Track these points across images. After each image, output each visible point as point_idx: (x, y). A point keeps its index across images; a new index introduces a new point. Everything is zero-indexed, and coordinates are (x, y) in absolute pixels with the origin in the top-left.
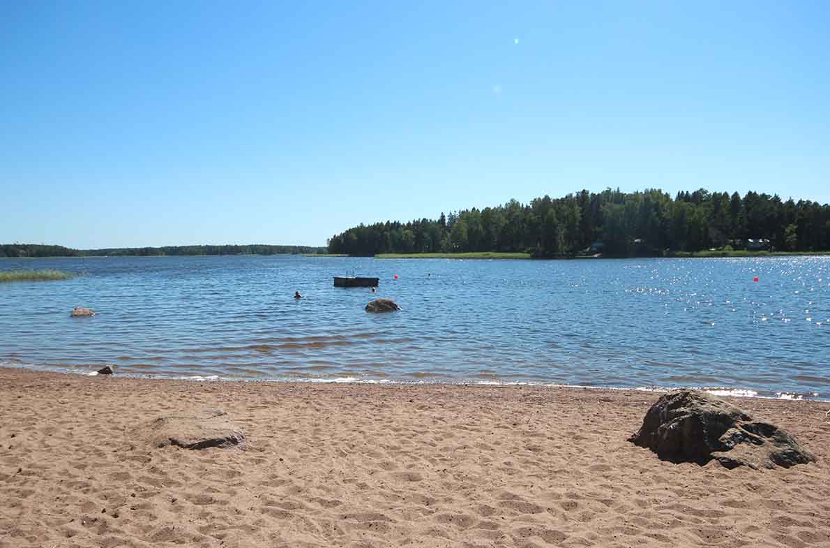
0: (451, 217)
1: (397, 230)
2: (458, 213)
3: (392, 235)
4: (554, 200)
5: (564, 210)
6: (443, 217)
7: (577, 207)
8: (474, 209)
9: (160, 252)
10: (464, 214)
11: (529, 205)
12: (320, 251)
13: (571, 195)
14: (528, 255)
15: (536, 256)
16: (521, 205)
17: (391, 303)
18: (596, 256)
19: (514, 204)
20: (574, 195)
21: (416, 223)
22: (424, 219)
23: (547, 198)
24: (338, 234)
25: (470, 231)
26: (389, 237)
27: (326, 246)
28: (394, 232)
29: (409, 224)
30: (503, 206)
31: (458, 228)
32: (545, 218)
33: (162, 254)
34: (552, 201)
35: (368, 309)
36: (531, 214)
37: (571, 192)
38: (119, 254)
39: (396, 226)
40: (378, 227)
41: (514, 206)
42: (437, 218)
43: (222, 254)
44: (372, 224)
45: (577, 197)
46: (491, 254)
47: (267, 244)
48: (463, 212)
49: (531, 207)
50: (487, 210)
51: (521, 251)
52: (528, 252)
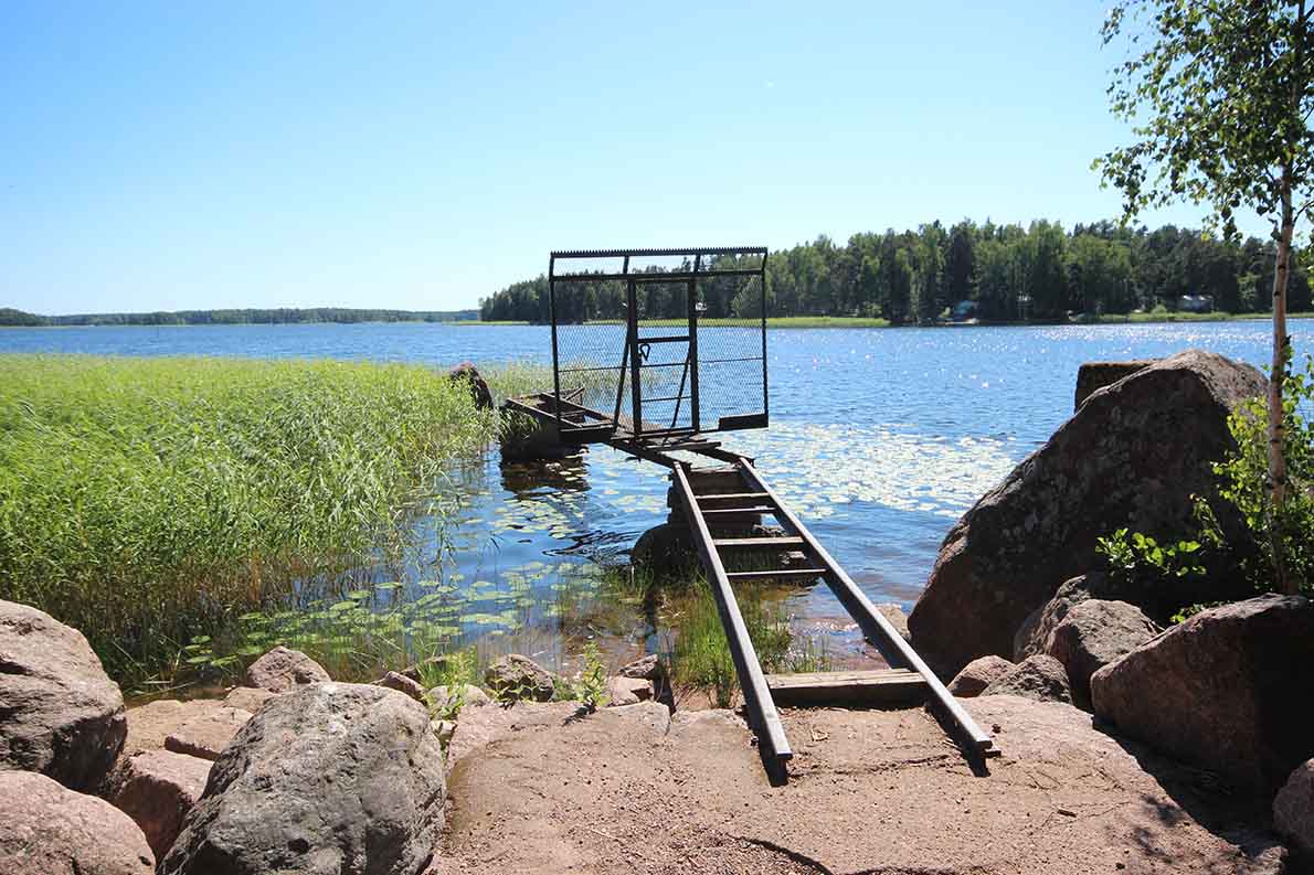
9: (178, 320)
18: (971, 321)
33: (181, 323)
38: (106, 323)
43: (275, 322)
47: (344, 307)
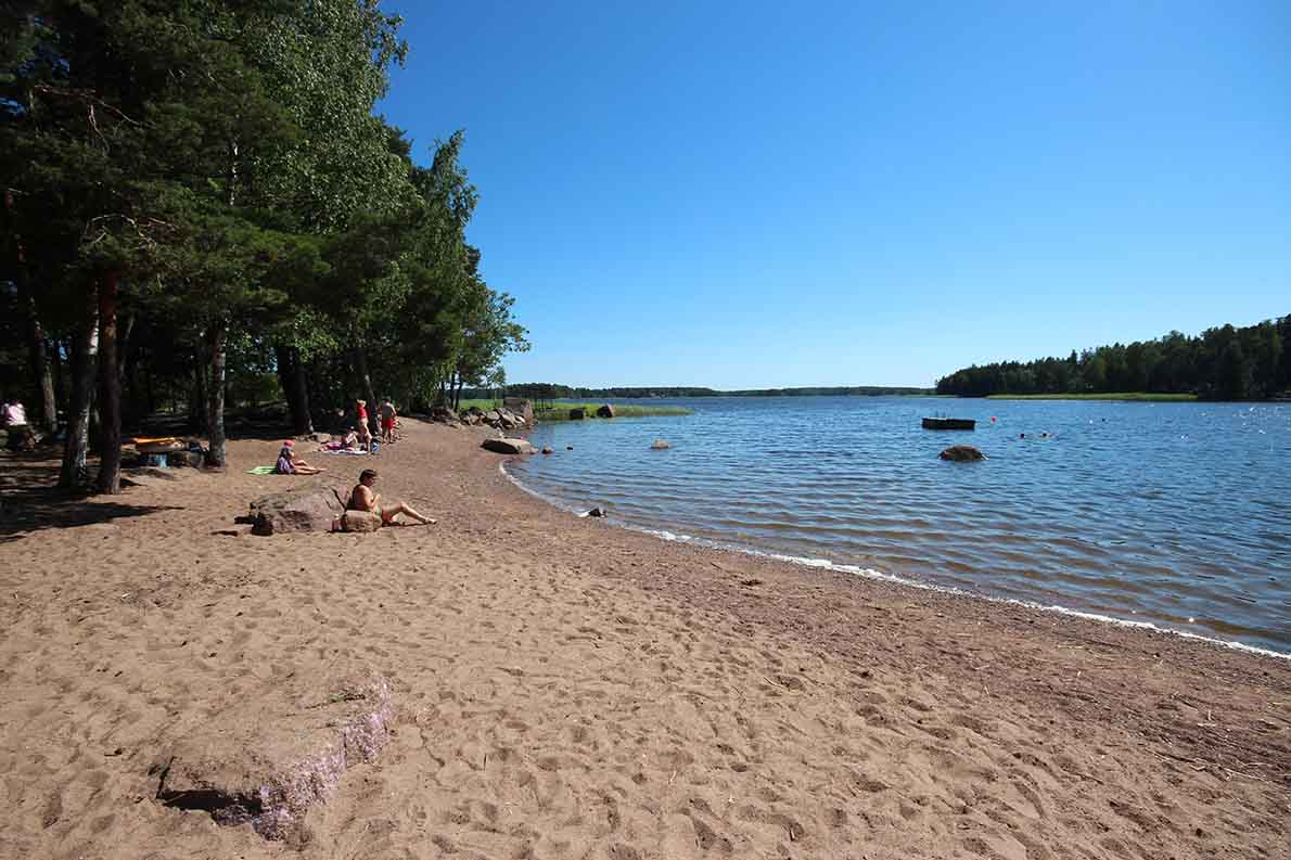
0: (1085, 355)
1: (1015, 371)
2: (1094, 351)
3: (1007, 377)
4: (1239, 330)
5: (1257, 341)
6: (1074, 355)
7: (1277, 336)
8: (1117, 344)
10: (1103, 352)
11: (1199, 336)
12: (928, 392)
13: (1268, 322)
14: (1195, 397)
15: (1206, 397)
16: (1186, 338)
17: (973, 451)
19: (1175, 336)
20: (1274, 322)
21: (1039, 363)
22: (1049, 359)
23: (1228, 327)
24: (947, 376)
25: (1109, 370)
26: (1004, 379)
27: (933, 386)
28: (1011, 372)
29: (1030, 363)
30: (1159, 340)
31: (1094, 365)
32: (1225, 351)
34: (1235, 330)
35: (944, 456)
36: (1201, 347)
37: (1268, 318)
39: (1015, 365)
40: (994, 367)
41: (1175, 339)
42: (1066, 356)
44: (985, 365)
45: (1278, 325)
46: (1139, 395)
48: (1102, 349)
49: (1202, 339)
50: (1136, 347)
51: (1184, 391)
52: (1195, 393)
